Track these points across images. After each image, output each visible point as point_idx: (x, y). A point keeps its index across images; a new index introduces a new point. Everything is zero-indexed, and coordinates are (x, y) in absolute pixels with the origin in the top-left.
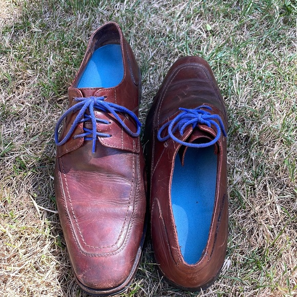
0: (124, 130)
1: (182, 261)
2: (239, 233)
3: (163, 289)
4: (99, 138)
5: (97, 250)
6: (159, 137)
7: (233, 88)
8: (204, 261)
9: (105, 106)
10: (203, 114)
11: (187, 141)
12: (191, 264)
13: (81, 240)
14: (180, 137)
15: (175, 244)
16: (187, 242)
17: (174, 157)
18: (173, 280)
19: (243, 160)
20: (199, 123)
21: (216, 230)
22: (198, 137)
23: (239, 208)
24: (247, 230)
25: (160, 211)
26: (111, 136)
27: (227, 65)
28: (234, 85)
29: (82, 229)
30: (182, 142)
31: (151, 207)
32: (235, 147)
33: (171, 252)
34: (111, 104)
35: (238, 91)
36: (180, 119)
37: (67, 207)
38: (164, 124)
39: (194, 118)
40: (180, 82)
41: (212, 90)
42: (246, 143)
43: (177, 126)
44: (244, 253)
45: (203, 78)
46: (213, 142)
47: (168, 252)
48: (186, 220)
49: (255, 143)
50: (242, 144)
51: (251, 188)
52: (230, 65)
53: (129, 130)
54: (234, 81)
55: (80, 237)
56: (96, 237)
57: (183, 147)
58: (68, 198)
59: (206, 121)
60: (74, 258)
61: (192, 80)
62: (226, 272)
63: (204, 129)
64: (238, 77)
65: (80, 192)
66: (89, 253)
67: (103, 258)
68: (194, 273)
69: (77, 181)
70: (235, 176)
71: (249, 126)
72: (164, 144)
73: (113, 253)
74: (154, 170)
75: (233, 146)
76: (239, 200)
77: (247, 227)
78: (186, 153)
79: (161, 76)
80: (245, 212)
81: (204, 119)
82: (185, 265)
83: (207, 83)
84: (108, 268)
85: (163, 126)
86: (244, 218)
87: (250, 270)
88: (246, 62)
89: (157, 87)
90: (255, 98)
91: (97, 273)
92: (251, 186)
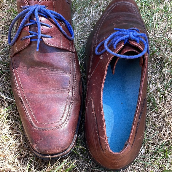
0: (62, 33)
1: (108, 149)
2: (152, 128)
3: (92, 167)
4: (43, 38)
5: (46, 125)
6: (96, 52)
7: (153, 23)
8: (127, 150)
9: (47, 12)
10: (133, 32)
11: (119, 53)
12: (115, 152)
13: (33, 119)
14: (113, 50)
15: (103, 134)
16: (112, 133)
17: (107, 66)
18: (99, 163)
19: (157, 76)
20: (130, 39)
21: (137, 126)
22: (128, 51)
23: (153, 110)
24: (158, 127)
25: (93, 108)
26: (52, 37)
27: (149, 8)
28: (154, 21)
29: (33, 110)
30: (115, 54)
31: (86, 104)
32: (152, 66)
33: (100, 141)
34: (52, 11)
35: (156, 26)
36: (114, 36)
37: (20, 95)
38: (101, 42)
39: (126, 35)
40: (115, 13)
41: (139, 21)
42: (160, 63)
43: (111, 42)
44: (154, 144)
45: (132, 13)
46: (140, 55)
47: (97, 140)
48: (113, 116)
49: (168, 63)
50: (157, 64)
51: (162, 96)
52: (151, 7)
53: (65, 33)
54: (154, 18)
55: (32, 117)
56: (45, 116)
57: (115, 58)
58: (20, 88)
59: (135, 38)
60: (29, 133)
61: (124, 13)
62: (141, 157)
63: (134, 44)
64: (157, 16)
65: (30, 83)
66: (40, 128)
67: (52, 131)
68: (117, 159)
69: (27, 75)
70: (151, 87)
71: (163, 51)
72: (100, 57)
73: (59, 126)
74: (91, 76)
75: (151, 65)
76: (153, 104)
77: (158, 125)
78: (117, 63)
79: (100, 11)
80: (157, 114)
81: (135, 36)
82: (111, 152)
83: (135, 16)
84: (56, 139)
85: (100, 44)
86: (156, 118)
87: (159, 157)
88: (163, 6)
89: (97, 19)
90: (169, 31)
91: (48, 143)
92: (162, 94)
